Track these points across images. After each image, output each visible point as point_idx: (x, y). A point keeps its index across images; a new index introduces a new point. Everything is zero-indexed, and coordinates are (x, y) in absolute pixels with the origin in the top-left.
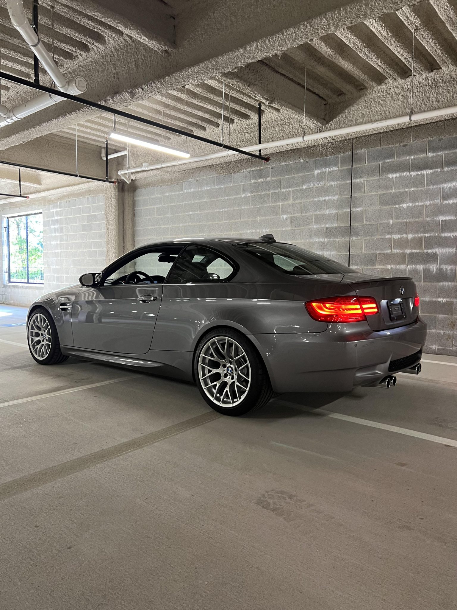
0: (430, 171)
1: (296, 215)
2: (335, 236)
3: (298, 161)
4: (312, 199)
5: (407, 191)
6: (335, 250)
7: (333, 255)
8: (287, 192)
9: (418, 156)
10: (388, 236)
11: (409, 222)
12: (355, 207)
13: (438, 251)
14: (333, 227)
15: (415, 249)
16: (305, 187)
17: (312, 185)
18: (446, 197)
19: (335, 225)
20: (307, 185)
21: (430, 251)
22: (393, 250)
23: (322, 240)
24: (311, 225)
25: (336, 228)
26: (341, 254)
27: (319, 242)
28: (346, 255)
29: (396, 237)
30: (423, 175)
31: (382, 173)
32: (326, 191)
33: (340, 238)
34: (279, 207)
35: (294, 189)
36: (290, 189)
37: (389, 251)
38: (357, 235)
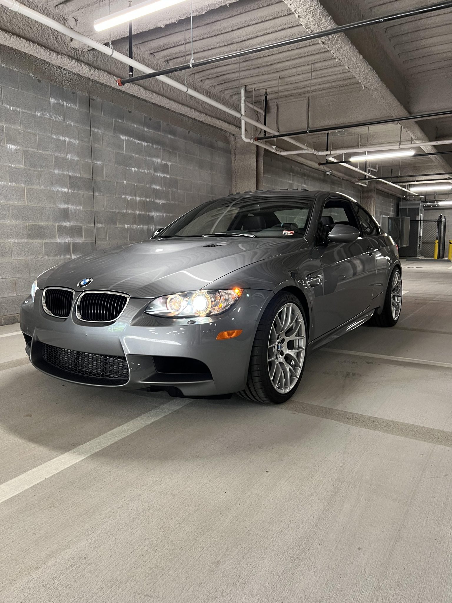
0: (146, 144)
1: (30, 149)
2: (79, 188)
3: (26, 72)
4: (50, 135)
5: (134, 156)
6: (80, 204)
7: (78, 210)
8: (13, 111)
9: (139, 127)
10: (123, 196)
11: (137, 185)
12: (97, 160)
13: (154, 214)
14: (76, 177)
15: (141, 211)
16: (39, 114)
17: (48, 116)
18: (156, 170)
19: (78, 175)
20: (42, 112)
21: (150, 214)
22: (128, 210)
23: (66, 190)
24: (51, 169)
25: (80, 178)
26: (86, 209)
27: (62, 192)
28: (91, 211)
29: (129, 198)
30: (142, 145)
31: (115, 132)
32: (66, 131)
33: (85, 191)
34: (3, 130)
35: (24, 111)
36: (18, 109)
37: (125, 211)
38: (100, 191)
